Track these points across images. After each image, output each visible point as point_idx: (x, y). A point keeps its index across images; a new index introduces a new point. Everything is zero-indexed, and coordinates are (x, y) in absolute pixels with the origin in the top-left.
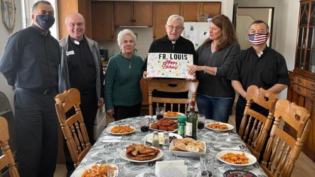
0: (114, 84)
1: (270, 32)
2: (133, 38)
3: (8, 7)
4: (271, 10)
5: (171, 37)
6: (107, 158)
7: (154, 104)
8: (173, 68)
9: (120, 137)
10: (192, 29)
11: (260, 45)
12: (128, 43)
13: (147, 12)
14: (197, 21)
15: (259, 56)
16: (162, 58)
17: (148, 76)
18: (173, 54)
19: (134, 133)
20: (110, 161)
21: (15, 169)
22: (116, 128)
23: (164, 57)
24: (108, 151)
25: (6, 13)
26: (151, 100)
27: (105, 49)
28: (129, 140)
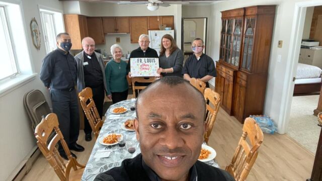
0: (110, 79)
1: (204, 45)
2: (120, 50)
3: (35, 33)
4: (205, 19)
5: (142, 48)
6: (115, 129)
7: (136, 91)
8: (146, 69)
9: (119, 115)
10: (156, 35)
11: (199, 53)
12: (118, 53)
13: (125, 24)
14: (158, 29)
15: (198, 59)
16: (139, 62)
17: (131, 76)
18: (146, 59)
19: (127, 112)
20: (116, 131)
21: (64, 141)
22: (116, 109)
23: (141, 61)
24: (114, 125)
25: (35, 38)
26: (134, 88)
27: (99, 49)
28: (124, 116)
